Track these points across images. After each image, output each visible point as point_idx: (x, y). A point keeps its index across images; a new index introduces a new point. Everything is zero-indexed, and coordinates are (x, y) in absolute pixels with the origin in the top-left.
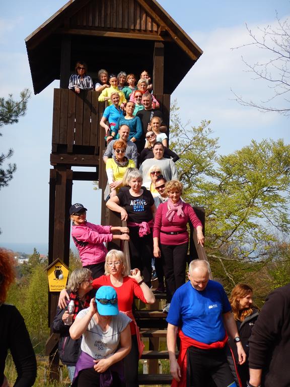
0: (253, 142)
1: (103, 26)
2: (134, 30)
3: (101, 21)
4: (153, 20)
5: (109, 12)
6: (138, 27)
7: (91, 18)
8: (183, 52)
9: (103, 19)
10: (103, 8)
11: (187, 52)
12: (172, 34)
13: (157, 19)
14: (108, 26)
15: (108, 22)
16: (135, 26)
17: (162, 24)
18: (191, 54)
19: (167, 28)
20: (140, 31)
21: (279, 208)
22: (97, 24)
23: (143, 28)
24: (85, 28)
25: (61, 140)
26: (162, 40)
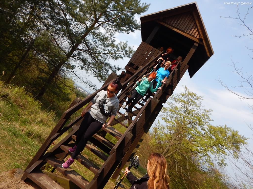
0: (225, 126)
1: (176, 27)
2: (188, 34)
3: (176, 25)
4: (199, 33)
5: (181, 23)
6: (190, 33)
7: (172, 22)
8: (205, 51)
9: (177, 24)
10: (180, 20)
11: (207, 51)
12: (204, 42)
13: (201, 33)
14: (178, 28)
15: (179, 26)
16: (189, 32)
17: (202, 35)
18: (208, 53)
19: (203, 38)
20: (191, 35)
21: (222, 156)
22: (174, 25)
23: (193, 34)
24: (168, 24)
25: (133, 62)
26: (198, 42)
